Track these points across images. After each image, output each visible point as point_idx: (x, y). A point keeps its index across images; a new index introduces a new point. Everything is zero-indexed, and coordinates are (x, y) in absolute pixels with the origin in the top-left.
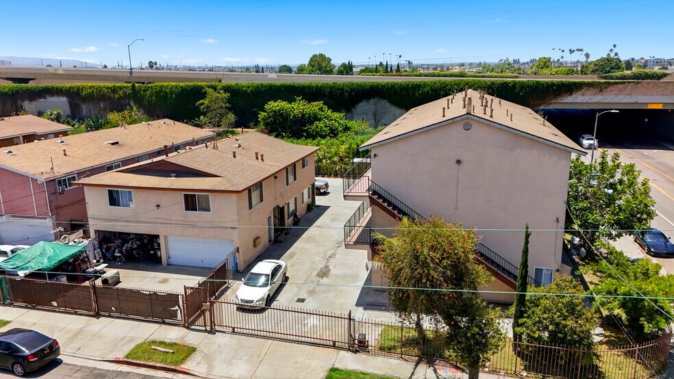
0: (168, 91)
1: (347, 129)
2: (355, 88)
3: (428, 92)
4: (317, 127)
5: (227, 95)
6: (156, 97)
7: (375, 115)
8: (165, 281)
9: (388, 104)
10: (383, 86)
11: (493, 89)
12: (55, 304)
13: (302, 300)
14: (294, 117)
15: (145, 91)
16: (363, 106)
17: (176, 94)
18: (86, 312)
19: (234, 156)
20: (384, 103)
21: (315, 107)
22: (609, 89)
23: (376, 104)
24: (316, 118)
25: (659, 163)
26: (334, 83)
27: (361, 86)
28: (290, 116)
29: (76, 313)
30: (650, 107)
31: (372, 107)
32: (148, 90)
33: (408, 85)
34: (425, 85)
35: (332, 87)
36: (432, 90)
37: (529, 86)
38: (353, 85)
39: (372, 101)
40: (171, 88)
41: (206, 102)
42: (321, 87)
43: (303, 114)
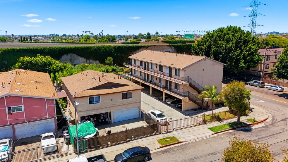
1: (65, 68)
2: (61, 50)
3: (93, 50)
4: (53, 67)
9: (76, 56)
10: (74, 48)
11: (116, 49)
12: (109, 143)
14: (41, 64)
16: (65, 57)
18: (123, 142)
20: (74, 55)
21: (48, 59)
22: (149, 48)
23: (71, 56)
24: (50, 64)
26: (50, 47)
27: (64, 48)
28: (38, 63)
29: (119, 144)
31: (69, 57)
33: (84, 47)
34: (91, 47)
35: (49, 49)
36: (94, 49)
37: (127, 48)
38: (59, 48)
39: (69, 55)
42: (43, 49)
43: (45, 62)
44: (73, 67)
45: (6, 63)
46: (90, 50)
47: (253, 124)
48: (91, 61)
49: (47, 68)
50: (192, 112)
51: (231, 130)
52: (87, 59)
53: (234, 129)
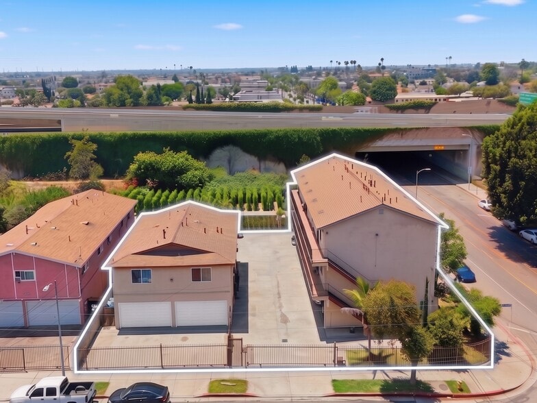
0: (28, 142)
5: (95, 146)
6: (15, 150)
7: (229, 161)
8: (185, 339)
13: (285, 341)
15: (2, 143)
16: (219, 154)
17: (37, 146)
19: (205, 232)
23: (229, 151)
25: (448, 199)
30: (436, 148)
31: (227, 153)
32: (6, 142)
40: (32, 139)
41: (74, 154)
44: (228, 177)
45: (119, 162)
46: (267, 139)
47: (450, 396)
48: (269, 164)
49: (177, 178)
50: (341, 334)
51: (379, 395)
52: (260, 160)
53: (388, 395)
